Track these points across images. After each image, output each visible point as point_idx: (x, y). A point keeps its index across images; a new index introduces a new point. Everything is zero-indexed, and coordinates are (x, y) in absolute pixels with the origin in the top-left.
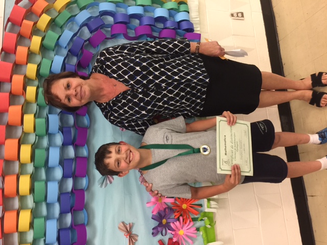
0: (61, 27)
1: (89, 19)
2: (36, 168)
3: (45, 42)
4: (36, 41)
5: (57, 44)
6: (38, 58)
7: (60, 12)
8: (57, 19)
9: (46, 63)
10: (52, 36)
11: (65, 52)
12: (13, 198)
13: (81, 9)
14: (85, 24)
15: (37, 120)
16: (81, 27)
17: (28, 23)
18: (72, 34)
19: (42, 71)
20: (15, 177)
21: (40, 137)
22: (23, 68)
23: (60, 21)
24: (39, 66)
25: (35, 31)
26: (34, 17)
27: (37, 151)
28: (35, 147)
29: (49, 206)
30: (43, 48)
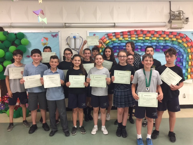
0: (178, 45)
1: (181, 52)
2: (144, 40)
4: (175, 39)
5: (174, 44)
6: (170, 40)
7: (183, 45)
8: (181, 44)
9: (169, 42)
10: (176, 43)
11: (172, 46)
12: (138, 36)
13: (184, 50)
14: (180, 51)
15: (155, 40)
16: (179, 50)
17: (179, 37)
18: (177, 47)
19: (167, 41)
21: (151, 41)
22: (167, 36)
23: (180, 45)
24: (168, 40)
25: (177, 39)
26: (181, 38)
27: (148, 40)
30: (173, 41)
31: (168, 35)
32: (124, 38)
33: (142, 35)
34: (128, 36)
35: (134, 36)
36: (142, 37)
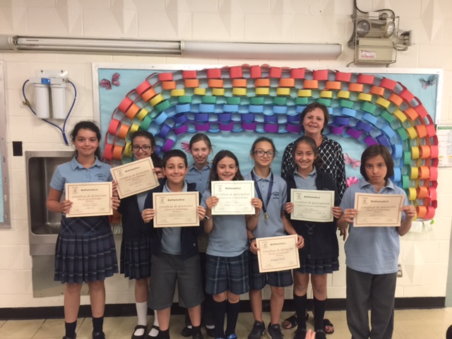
0: (380, 115)
1: (388, 137)
2: (273, 98)
3: (367, 104)
4: (368, 98)
5: (365, 112)
6: (354, 98)
7: (393, 114)
8: (386, 113)
9: (351, 104)
10: (373, 109)
11: (359, 118)
12: (254, 84)
13: (396, 131)
14: (383, 133)
15: (307, 99)
16: (381, 130)
17: (382, 91)
18: (374, 123)
19: (344, 101)
20: (268, 85)
21: (294, 100)
22: (345, 88)
24: (348, 99)
25: (376, 96)
26: (388, 95)
27: (285, 99)
28: (288, 97)
29: (247, 106)
30: (362, 102)
31: (347, 84)
32: (210, 89)
33: (267, 80)
34: (224, 83)
35: (243, 82)
36: (267, 89)
